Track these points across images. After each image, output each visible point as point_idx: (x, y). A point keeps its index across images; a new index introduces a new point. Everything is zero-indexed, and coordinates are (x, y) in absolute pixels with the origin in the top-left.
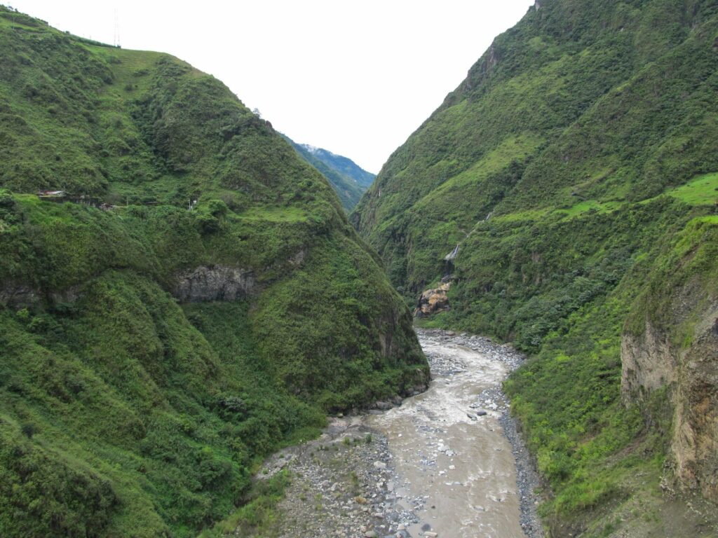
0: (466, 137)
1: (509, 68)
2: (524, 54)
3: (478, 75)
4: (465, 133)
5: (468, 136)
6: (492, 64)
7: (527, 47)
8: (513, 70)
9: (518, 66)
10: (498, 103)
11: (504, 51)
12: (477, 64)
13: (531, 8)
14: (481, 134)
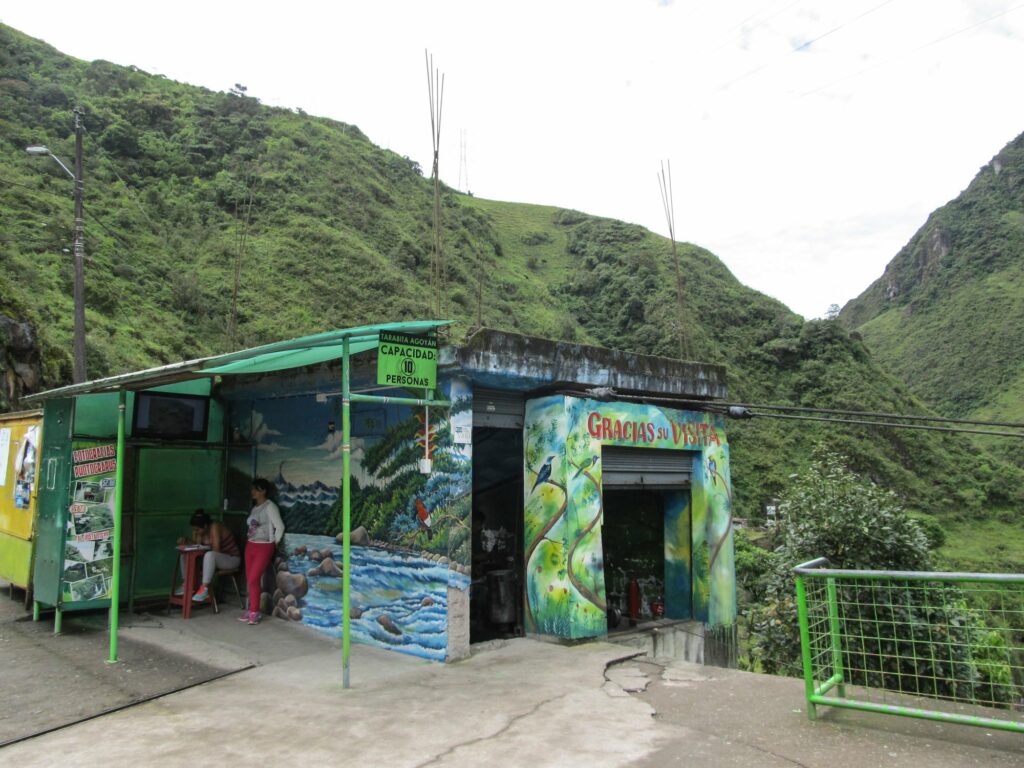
0: (925, 370)
1: (980, 258)
2: (1003, 236)
3: (909, 273)
4: (922, 363)
5: (929, 366)
6: (938, 252)
7: (1004, 226)
8: (989, 261)
9: (999, 255)
10: (983, 314)
11: (957, 233)
12: (905, 253)
13: (984, 169)
14: (961, 364)
